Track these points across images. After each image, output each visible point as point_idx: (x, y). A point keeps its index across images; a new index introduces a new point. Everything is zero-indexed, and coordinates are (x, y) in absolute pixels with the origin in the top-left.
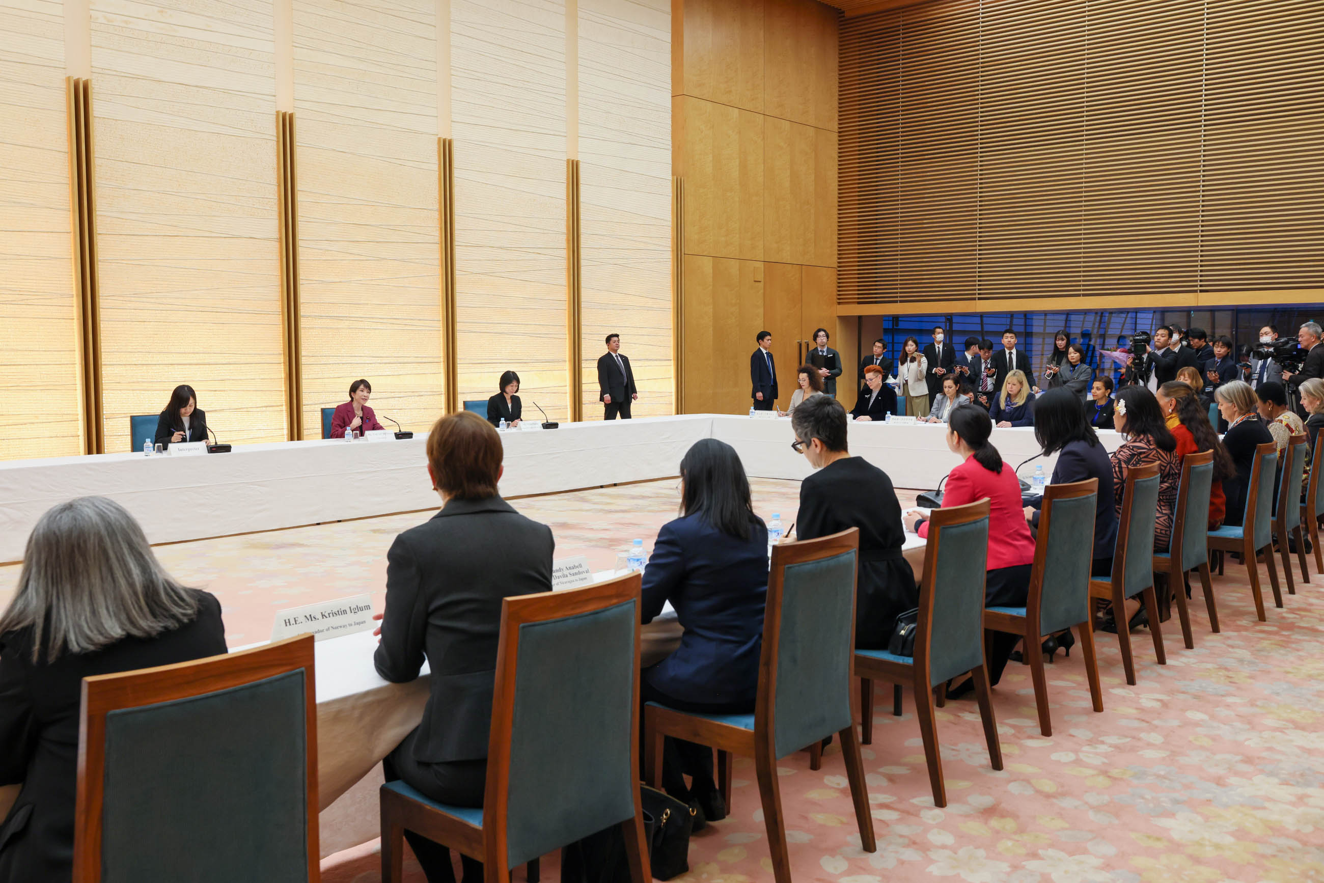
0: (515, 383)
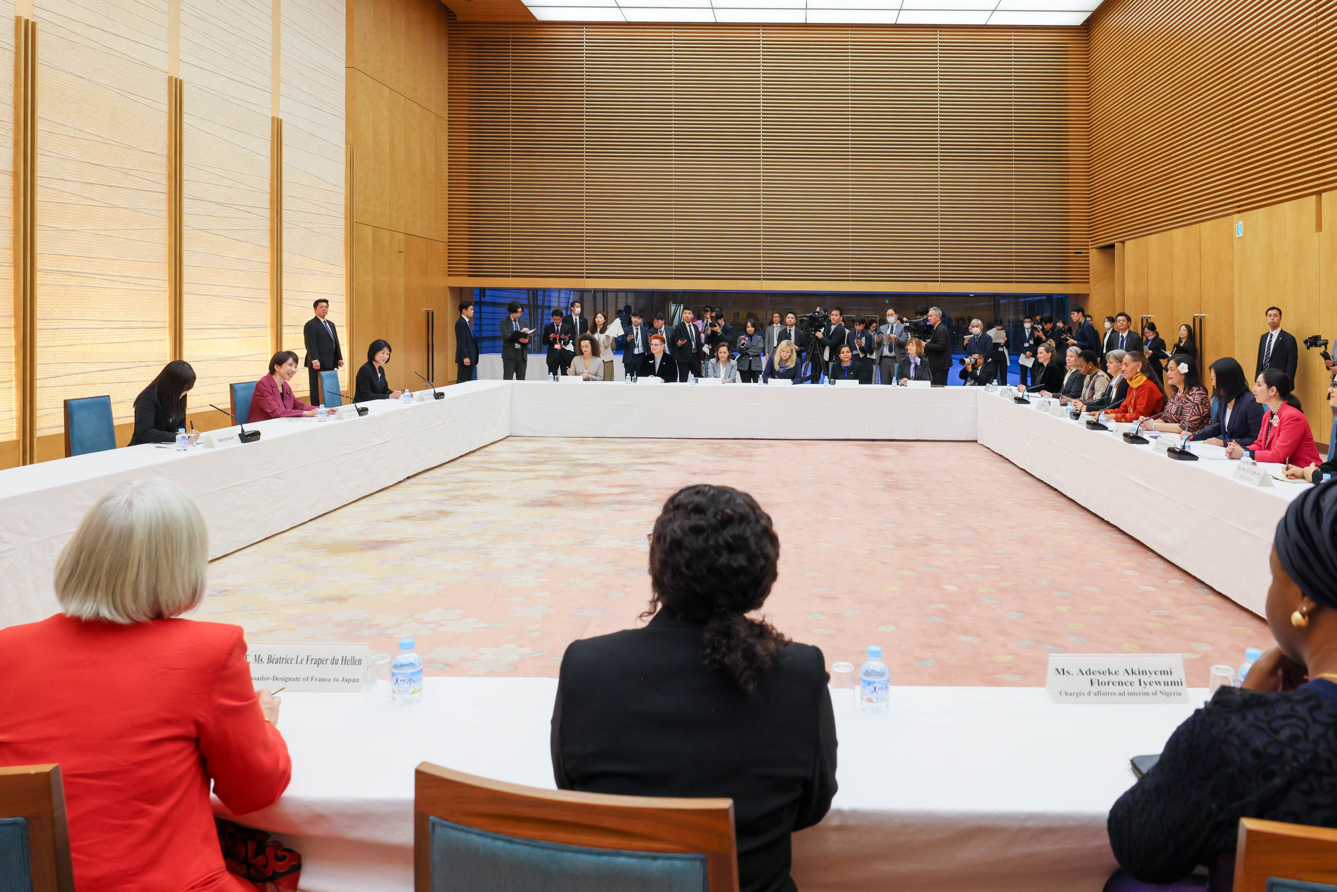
0: (386, 350)
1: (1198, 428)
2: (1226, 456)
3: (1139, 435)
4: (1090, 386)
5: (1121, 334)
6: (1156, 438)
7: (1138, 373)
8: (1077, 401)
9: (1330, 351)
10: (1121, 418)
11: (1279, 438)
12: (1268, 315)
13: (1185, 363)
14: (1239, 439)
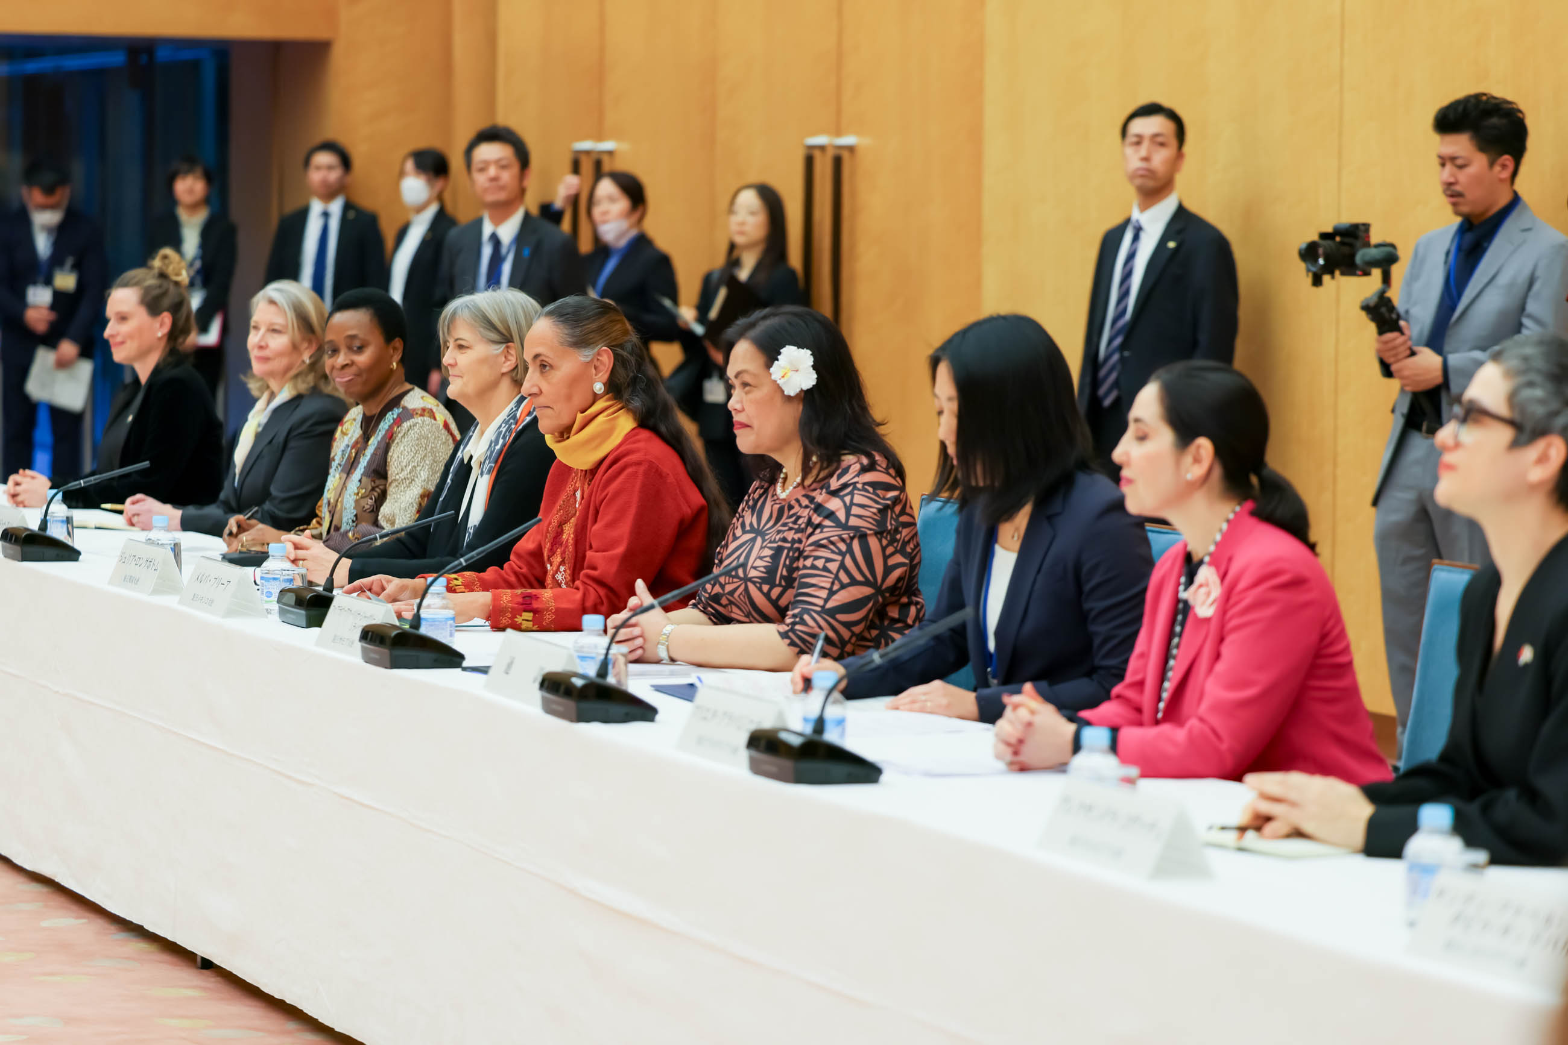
1: (862, 643)
2: (998, 757)
3: (611, 680)
4: (364, 462)
5: (488, 229)
6: (687, 692)
7: (596, 398)
8: (303, 538)
9: (1395, 294)
10: (515, 613)
11: (1220, 667)
12: (1131, 139)
13: (800, 346)
14: (1044, 684)
